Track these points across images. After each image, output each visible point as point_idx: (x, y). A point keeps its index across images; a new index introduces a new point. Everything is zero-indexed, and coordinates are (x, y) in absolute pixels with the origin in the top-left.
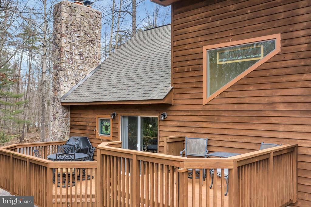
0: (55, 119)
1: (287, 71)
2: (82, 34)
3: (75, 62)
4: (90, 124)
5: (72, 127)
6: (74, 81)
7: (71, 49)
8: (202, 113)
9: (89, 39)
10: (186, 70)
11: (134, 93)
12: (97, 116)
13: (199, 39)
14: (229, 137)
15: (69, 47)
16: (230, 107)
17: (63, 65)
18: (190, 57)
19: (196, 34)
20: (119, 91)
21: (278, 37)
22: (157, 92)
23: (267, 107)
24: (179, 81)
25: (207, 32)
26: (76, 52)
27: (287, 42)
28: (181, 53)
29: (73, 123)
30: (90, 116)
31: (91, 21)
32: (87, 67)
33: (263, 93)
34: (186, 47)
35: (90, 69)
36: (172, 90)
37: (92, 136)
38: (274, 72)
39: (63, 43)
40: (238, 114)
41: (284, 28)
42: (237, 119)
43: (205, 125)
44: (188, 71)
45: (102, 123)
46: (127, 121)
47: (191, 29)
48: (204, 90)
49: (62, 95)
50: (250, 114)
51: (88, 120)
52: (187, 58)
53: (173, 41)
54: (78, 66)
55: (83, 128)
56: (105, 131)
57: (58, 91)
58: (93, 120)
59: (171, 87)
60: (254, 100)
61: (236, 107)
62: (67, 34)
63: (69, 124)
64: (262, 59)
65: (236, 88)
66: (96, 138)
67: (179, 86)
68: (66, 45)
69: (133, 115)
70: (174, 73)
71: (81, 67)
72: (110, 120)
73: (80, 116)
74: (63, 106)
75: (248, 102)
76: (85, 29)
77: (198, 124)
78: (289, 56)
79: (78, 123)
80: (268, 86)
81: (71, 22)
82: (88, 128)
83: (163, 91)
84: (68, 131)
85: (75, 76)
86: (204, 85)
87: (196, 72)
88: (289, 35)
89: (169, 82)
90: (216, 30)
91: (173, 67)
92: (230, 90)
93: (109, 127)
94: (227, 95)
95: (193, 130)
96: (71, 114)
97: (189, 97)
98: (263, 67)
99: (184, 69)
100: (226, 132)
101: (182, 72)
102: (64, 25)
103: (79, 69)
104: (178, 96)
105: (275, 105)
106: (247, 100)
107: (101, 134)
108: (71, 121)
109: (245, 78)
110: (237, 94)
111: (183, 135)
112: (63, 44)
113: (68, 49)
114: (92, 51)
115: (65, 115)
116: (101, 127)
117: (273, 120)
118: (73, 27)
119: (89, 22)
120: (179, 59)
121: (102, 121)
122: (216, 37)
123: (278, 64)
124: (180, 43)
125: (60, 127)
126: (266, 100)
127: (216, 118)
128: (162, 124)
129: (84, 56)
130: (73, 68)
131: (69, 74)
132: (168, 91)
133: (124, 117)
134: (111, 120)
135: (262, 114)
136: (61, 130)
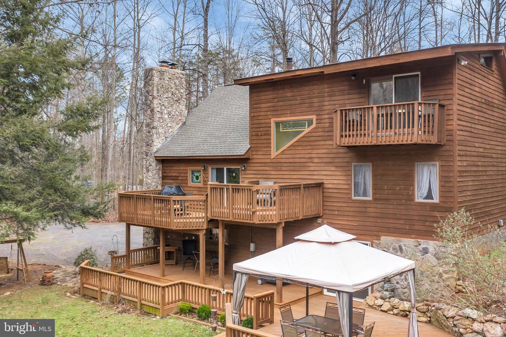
0: (148, 171)
1: (319, 138)
2: (170, 95)
3: (164, 120)
4: (182, 175)
5: (164, 178)
6: (164, 137)
7: (161, 109)
8: (270, 164)
9: (175, 99)
10: (260, 134)
11: (221, 150)
12: (189, 168)
13: (269, 113)
14: (287, 180)
15: (159, 108)
16: (288, 161)
17: (155, 124)
18: (263, 125)
19: (267, 109)
20: (208, 148)
21: (314, 117)
22: (239, 149)
23: (309, 160)
24: (255, 142)
25: (273, 109)
26: (166, 112)
27: (319, 121)
28: (256, 122)
29: (166, 174)
30: (182, 168)
31: (177, 82)
32: (174, 124)
33: (307, 152)
34: (260, 118)
35: (177, 126)
36: (250, 148)
37: (184, 185)
38: (312, 139)
39: (155, 104)
40: (292, 165)
41: (317, 112)
42: (292, 168)
43: (273, 173)
44: (261, 135)
45: (193, 173)
46: (215, 172)
47: (263, 105)
48: (272, 150)
49: (155, 151)
50: (299, 165)
51: (180, 171)
52: (260, 126)
53: (250, 113)
54: (168, 124)
55: (175, 178)
56: (196, 180)
57: (151, 147)
58: (185, 172)
59: (249, 146)
60: (301, 156)
61: (291, 160)
62: (158, 96)
63: (161, 175)
64: (307, 130)
65: (292, 148)
66: (189, 186)
67: (255, 145)
68: (157, 106)
69: (220, 166)
70: (251, 136)
71: (169, 125)
72: (200, 171)
73: (171, 168)
74: (156, 159)
75: (298, 157)
76: (172, 90)
77: (268, 172)
78: (320, 130)
79: (170, 174)
80: (309, 147)
81: (161, 85)
82: (180, 178)
83: (244, 149)
84: (160, 182)
85: (165, 133)
86: (272, 145)
87: (267, 136)
88: (320, 117)
89: (248, 142)
90: (280, 108)
91: (251, 132)
92: (288, 149)
93: (199, 177)
94: (286, 152)
95: (265, 176)
96: (162, 166)
97: (261, 154)
98: (306, 136)
99: (259, 134)
100: (285, 177)
101: (257, 135)
102: (155, 89)
103: (167, 127)
104: (254, 153)
105: (313, 159)
106: (298, 156)
107: (192, 182)
108: (162, 173)
109: (297, 141)
110: (292, 152)
111: (258, 180)
112: (155, 106)
113: (159, 109)
114: (178, 110)
115: (158, 168)
116: (192, 177)
117: (312, 168)
118: (162, 89)
119: (175, 84)
120: (255, 126)
121: (193, 172)
122: (280, 113)
123: (314, 134)
124: (256, 114)
125: (154, 178)
126: (307, 156)
127: (279, 168)
128: (243, 172)
129: (172, 115)
130: (163, 126)
131: (160, 131)
132: (247, 149)
133: (212, 168)
134: (202, 171)
135: (306, 164)
136: (155, 180)
